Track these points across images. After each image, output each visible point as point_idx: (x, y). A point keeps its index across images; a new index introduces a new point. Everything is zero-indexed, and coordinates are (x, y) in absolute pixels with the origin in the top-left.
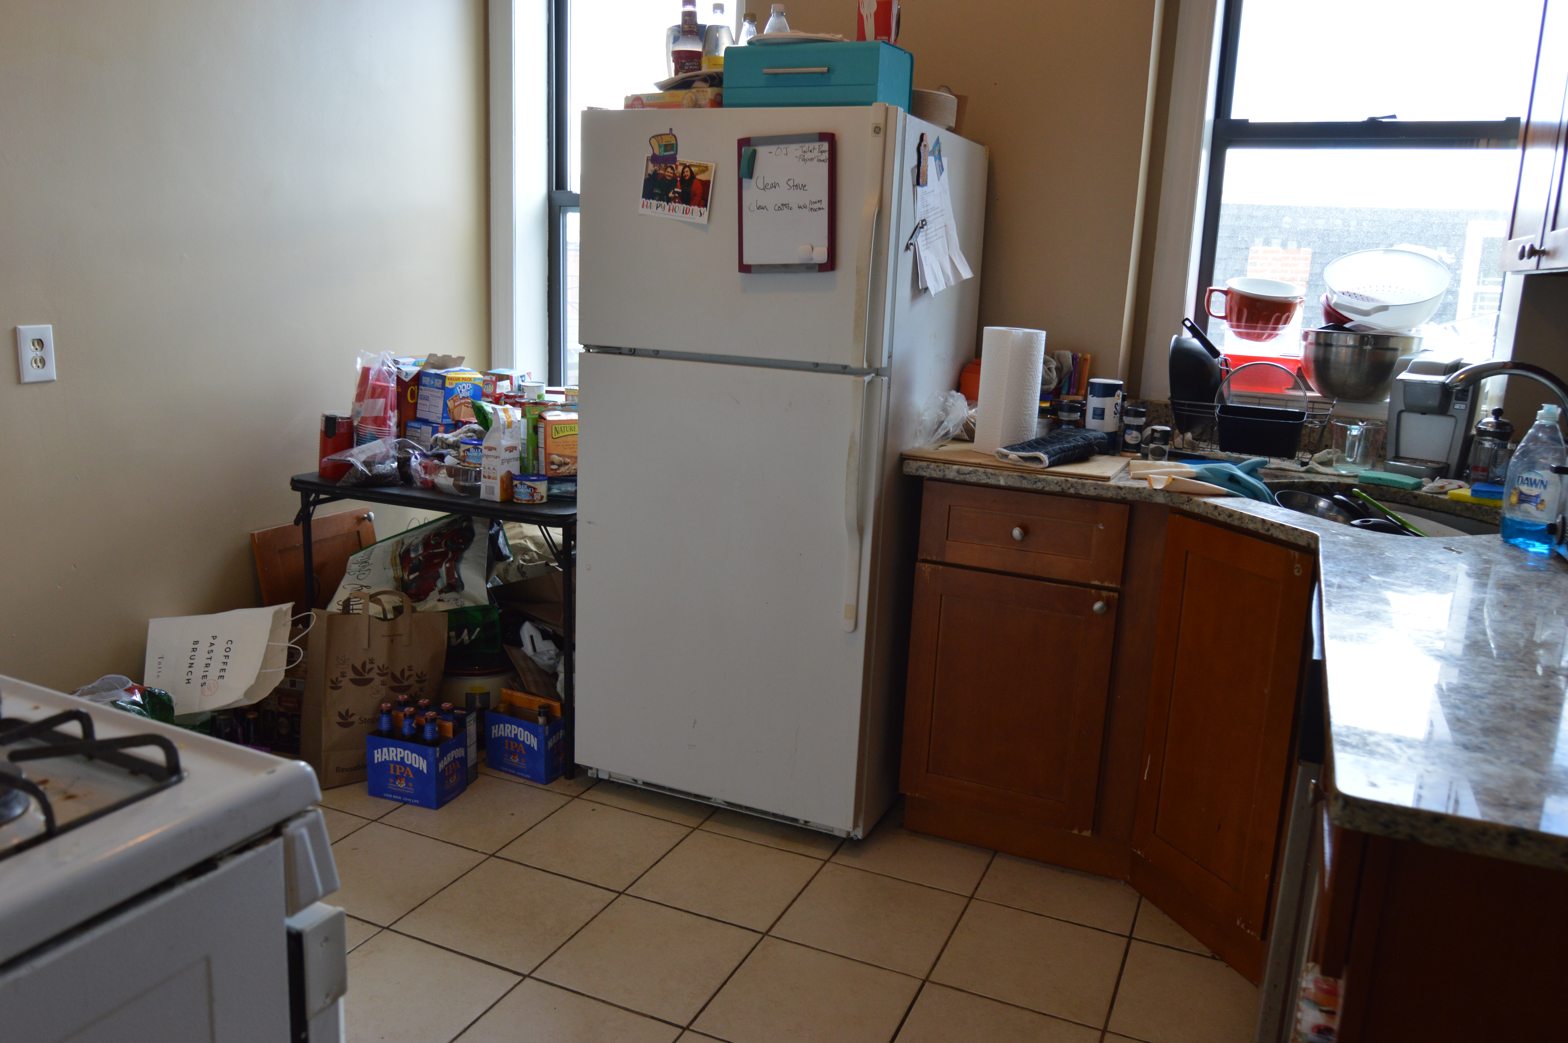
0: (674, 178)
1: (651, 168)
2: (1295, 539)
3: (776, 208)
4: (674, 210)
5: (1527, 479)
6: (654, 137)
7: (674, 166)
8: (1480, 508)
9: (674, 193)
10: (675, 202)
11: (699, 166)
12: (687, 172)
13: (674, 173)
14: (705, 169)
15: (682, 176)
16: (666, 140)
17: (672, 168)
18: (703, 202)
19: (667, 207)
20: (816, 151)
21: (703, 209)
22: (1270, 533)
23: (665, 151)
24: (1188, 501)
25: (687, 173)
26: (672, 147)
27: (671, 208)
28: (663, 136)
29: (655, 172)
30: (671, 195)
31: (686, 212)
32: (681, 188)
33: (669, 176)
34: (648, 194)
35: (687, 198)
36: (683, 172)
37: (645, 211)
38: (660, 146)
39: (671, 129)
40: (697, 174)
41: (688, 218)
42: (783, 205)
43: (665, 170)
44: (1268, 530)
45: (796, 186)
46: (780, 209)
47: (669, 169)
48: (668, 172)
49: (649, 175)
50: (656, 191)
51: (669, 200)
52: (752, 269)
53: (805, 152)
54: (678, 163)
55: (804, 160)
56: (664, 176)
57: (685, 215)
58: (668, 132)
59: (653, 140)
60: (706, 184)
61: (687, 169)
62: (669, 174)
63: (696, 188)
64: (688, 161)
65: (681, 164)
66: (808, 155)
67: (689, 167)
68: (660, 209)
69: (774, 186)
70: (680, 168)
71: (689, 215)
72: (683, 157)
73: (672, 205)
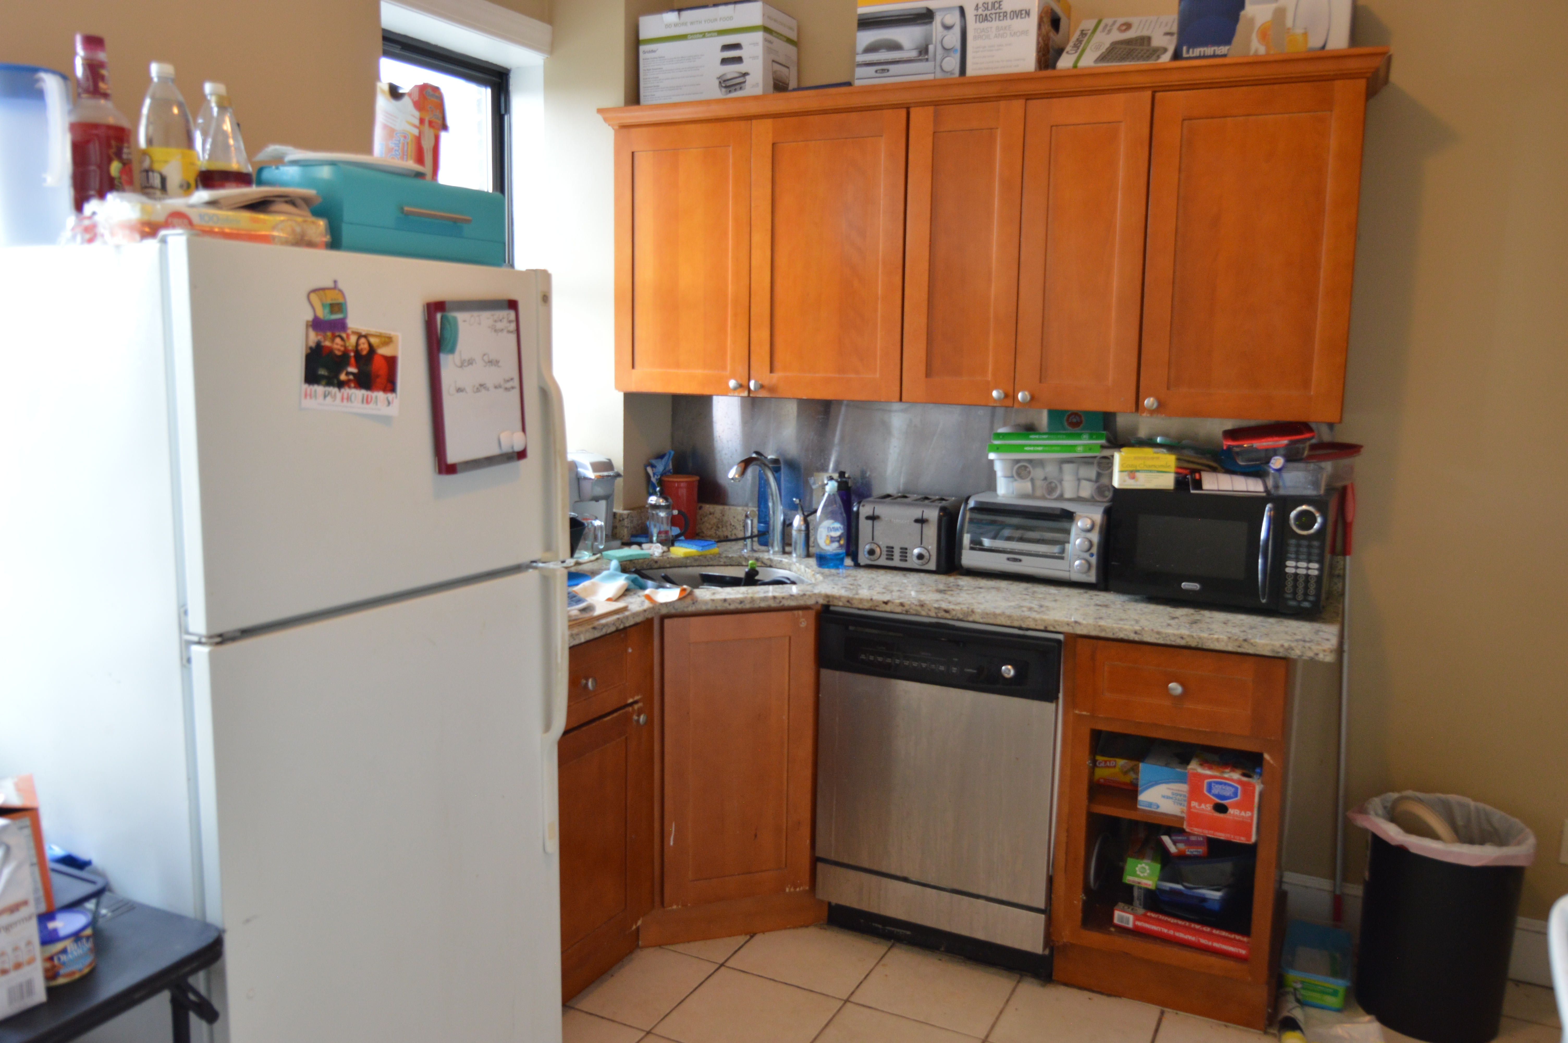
0: (345, 354)
1: (313, 338)
2: (805, 601)
3: (475, 390)
4: (349, 399)
5: (833, 528)
6: (314, 291)
7: (344, 335)
8: (705, 557)
9: (348, 374)
10: (350, 387)
11: (379, 336)
12: (364, 344)
13: (345, 347)
14: (388, 340)
15: (357, 352)
16: (331, 297)
17: (342, 339)
18: (390, 386)
19: (339, 395)
20: (505, 321)
21: (390, 396)
22: (781, 604)
23: (332, 312)
24: (693, 603)
25: (364, 346)
26: (337, 307)
27: (345, 396)
28: (327, 292)
29: (319, 345)
30: (343, 377)
31: (367, 401)
32: (358, 367)
33: (339, 350)
34: (311, 378)
35: (365, 381)
36: (357, 344)
37: (308, 403)
38: (324, 305)
39: (335, 282)
40: (379, 347)
41: (370, 409)
42: (481, 385)
43: (333, 340)
44: (780, 602)
45: (491, 362)
46: (478, 390)
47: (338, 340)
48: (337, 344)
49: (311, 348)
50: (322, 372)
51: (341, 385)
52: (458, 468)
53: (496, 321)
54: (349, 331)
55: (496, 331)
56: (330, 351)
57: (365, 406)
58: (331, 285)
59: (313, 297)
60: (392, 362)
61: (363, 340)
62: (338, 347)
63: (378, 366)
64: (363, 329)
65: (354, 333)
66: (499, 325)
67: (366, 336)
68: (329, 399)
69: (471, 362)
70: (353, 339)
71: (371, 405)
72: (356, 321)
73: (346, 391)
